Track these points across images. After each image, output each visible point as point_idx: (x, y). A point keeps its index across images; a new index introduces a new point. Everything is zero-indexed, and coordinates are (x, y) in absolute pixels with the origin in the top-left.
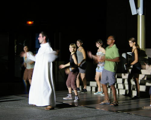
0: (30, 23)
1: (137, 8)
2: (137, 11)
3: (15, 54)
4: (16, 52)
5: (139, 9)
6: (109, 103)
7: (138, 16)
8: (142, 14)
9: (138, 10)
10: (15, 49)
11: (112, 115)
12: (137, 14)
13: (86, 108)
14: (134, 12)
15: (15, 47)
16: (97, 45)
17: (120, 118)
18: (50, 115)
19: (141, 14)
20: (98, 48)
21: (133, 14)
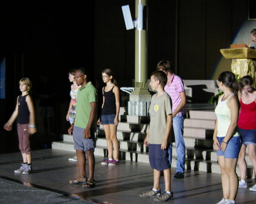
1: (134, 18)
2: (134, 24)
5: (137, 20)
7: (136, 31)
8: (142, 27)
9: (136, 22)
12: (135, 28)
14: (129, 25)
16: (70, 78)
19: (140, 29)
20: (72, 83)
21: (128, 29)
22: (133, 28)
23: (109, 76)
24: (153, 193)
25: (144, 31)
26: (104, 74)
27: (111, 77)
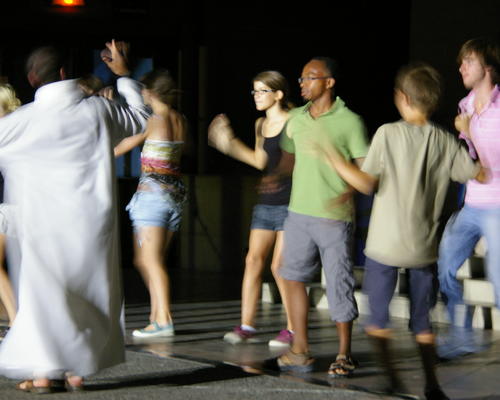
13: (314, 386)
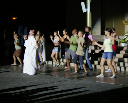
0: (14, 18)
1: (86, 8)
2: (86, 10)
3: (5, 40)
4: (5, 39)
6: (70, 70)
7: (87, 13)
9: (87, 9)
10: (5, 37)
11: (70, 81)
14: (84, 11)
15: (5, 35)
17: (76, 82)
18: (28, 81)
22: (86, 12)
23: (66, 32)
24: (75, 73)
25: (90, 13)
26: (64, 31)
27: (67, 33)
